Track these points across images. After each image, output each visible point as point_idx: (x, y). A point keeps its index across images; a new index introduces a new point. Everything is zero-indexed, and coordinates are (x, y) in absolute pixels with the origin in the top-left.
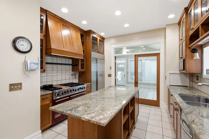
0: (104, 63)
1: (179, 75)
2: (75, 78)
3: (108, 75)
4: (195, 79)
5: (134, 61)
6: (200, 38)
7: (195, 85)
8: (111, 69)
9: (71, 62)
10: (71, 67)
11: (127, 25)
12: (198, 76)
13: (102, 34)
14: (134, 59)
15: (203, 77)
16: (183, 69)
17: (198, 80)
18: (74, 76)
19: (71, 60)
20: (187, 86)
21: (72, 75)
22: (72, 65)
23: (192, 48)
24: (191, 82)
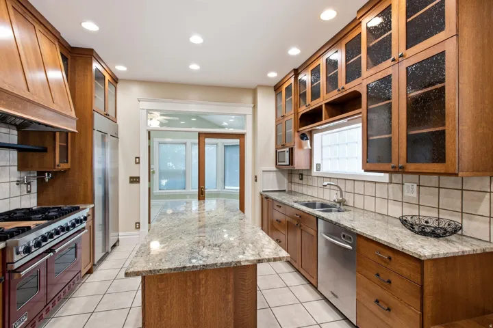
0: (115, 147)
1: (275, 174)
2: (29, 192)
3: (131, 178)
4: (296, 179)
5: (197, 146)
6: (324, 121)
7: (295, 188)
8: (139, 163)
9: (16, 137)
10: (14, 154)
11: (194, 67)
12: (302, 175)
13: (120, 69)
14: (197, 141)
15: (313, 174)
16: (288, 163)
17: (301, 179)
18: (24, 187)
19: (15, 132)
20: (285, 191)
21: (19, 183)
22: (19, 150)
23: (303, 132)
24: (290, 184)
